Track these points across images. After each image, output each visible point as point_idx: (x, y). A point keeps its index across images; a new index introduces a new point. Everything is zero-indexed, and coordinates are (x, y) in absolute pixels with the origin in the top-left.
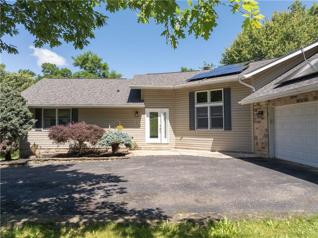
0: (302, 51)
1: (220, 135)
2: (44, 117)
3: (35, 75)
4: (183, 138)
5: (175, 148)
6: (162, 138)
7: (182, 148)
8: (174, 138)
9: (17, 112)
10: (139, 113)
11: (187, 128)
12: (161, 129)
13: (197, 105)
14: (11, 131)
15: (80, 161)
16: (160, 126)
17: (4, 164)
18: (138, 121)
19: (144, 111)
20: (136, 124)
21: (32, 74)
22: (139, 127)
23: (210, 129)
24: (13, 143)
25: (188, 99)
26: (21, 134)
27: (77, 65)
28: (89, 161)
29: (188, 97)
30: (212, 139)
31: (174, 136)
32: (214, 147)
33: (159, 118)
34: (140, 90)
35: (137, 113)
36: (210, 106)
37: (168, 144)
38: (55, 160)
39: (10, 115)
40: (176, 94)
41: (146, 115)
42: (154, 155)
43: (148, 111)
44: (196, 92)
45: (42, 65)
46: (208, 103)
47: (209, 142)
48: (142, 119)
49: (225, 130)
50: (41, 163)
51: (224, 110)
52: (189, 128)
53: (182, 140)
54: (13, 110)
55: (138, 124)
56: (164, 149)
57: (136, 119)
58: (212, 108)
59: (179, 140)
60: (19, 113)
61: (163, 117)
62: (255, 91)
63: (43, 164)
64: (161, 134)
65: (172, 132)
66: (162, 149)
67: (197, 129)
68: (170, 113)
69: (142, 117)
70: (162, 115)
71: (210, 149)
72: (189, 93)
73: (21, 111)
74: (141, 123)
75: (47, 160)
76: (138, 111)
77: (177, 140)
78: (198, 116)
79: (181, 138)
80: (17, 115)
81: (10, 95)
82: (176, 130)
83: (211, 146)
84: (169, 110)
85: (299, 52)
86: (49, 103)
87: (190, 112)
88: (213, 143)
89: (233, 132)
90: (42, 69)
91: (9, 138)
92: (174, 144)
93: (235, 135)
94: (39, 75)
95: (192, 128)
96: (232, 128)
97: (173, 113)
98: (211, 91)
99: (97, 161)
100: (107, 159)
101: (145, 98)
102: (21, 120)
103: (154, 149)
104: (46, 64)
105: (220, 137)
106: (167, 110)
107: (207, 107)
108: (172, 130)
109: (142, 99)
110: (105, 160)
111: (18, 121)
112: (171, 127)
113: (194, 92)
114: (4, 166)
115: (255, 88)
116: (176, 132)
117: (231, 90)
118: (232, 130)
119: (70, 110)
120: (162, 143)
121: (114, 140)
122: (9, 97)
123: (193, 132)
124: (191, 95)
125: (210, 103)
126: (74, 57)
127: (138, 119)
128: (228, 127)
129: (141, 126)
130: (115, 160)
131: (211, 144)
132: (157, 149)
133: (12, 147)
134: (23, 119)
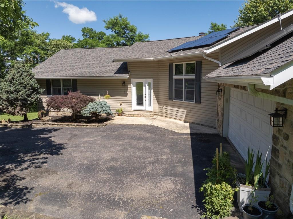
0: (278, 19)
1: (192, 107)
2: (53, 86)
3: (75, 40)
4: (164, 107)
5: (158, 115)
6: (146, 106)
7: (163, 116)
8: (158, 106)
9: (25, 85)
10: (126, 83)
11: (167, 98)
12: (145, 97)
13: (175, 77)
14: (21, 100)
15: (67, 126)
16: (145, 95)
17: (17, 125)
18: (125, 90)
19: (130, 81)
20: (123, 92)
21: (73, 39)
22: (126, 95)
23: (184, 101)
24: (24, 109)
25: (168, 70)
26: (30, 102)
27: (108, 28)
28: (73, 127)
29: (168, 68)
31: (157, 104)
32: (187, 118)
33: (144, 87)
34: (127, 62)
35: (125, 83)
36: (184, 79)
37: (151, 111)
38: (50, 124)
39: (19, 88)
40: (159, 65)
41: (132, 85)
42: (127, 124)
43: (134, 81)
44: (174, 64)
45: (82, 29)
46: (183, 76)
47: (183, 113)
48: (128, 88)
49: (195, 103)
50: (40, 126)
51: (196, 83)
52: (168, 98)
53: (163, 109)
54: (22, 83)
55: (125, 92)
56: (146, 116)
57: (123, 88)
58: (186, 80)
59: (161, 109)
60: (26, 85)
61: (148, 86)
62: (221, 66)
63: (42, 127)
64: (146, 102)
65: (156, 100)
66: (144, 116)
67: (174, 99)
68: (154, 83)
69: (129, 86)
70: (146, 85)
71: (184, 119)
72: (169, 64)
73: (28, 84)
74: (128, 92)
75: (44, 124)
76: (125, 81)
77: (160, 108)
78: (175, 87)
79: (163, 107)
80: (25, 87)
81: (20, 72)
82: (159, 99)
83: (184, 117)
84: (153, 80)
85: (276, 20)
86: (54, 75)
87: (169, 83)
88: (186, 114)
89: (202, 106)
90: (83, 33)
91: (20, 106)
92: (158, 112)
93: (203, 108)
94: (79, 40)
95: (170, 98)
97: (157, 83)
98: (186, 64)
99: (79, 127)
100: (87, 126)
101: (131, 69)
102: (28, 91)
103: (137, 116)
104: (85, 28)
105: (192, 109)
106: (151, 80)
107: (182, 79)
108: (155, 98)
109: (128, 70)
110: (85, 127)
111: (26, 92)
112: (154, 96)
113: (173, 64)
114: (17, 127)
115: (221, 63)
116: (159, 101)
117: (203, 63)
118: (202, 104)
119: (70, 80)
120: (146, 110)
121: (93, 110)
122: (19, 73)
123: (171, 102)
124: (171, 66)
125: (185, 76)
126: (105, 21)
127: (125, 88)
128: (198, 101)
129: (128, 94)
130: (92, 126)
131: (185, 115)
132: (139, 116)
133: (24, 112)
134: (30, 90)
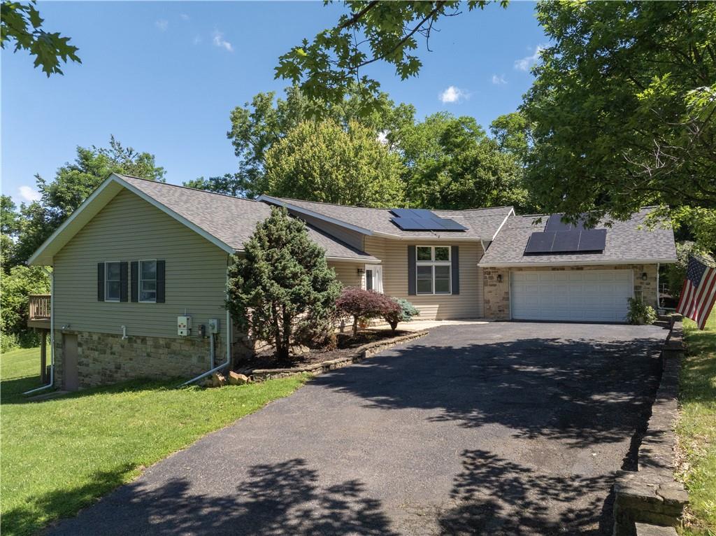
1: (448, 300)
13: (419, 263)
19: (364, 268)
23: (435, 293)
25: (407, 254)
29: (408, 251)
30: (438, 306)
32: (440, 315)
33: (373, 279)
36: (435, 266)
40: (388, 245)
44: (417, 247)
46: (432, 262)
47: (433, 309)
48: (362, 281)
49: (452, 294)
51: (452, 271)
52: (407, 292)
58: (438, 268)
67: (418, 294)
71: (435, 317)
72: (409, 246)
78: (418, 277)
83: (436, 315)
84: (382, 267)
87: (409, 272)
88: (438, 310)
89: (462, 297)
93: (464, 299)
95: (412, 292)
96: (460, 291)
98: (436, 248)
106: (380, 268)
107: (431, 267)
113: (415, 246)
117: (460, 249)
123: (413, 297)
124: (411, 249)
125: (434, 262)
128: (457, 291)
131: (436, 312)
